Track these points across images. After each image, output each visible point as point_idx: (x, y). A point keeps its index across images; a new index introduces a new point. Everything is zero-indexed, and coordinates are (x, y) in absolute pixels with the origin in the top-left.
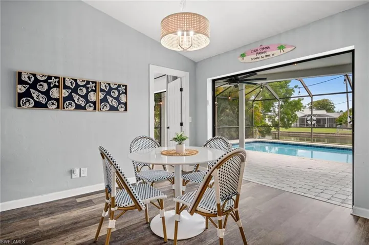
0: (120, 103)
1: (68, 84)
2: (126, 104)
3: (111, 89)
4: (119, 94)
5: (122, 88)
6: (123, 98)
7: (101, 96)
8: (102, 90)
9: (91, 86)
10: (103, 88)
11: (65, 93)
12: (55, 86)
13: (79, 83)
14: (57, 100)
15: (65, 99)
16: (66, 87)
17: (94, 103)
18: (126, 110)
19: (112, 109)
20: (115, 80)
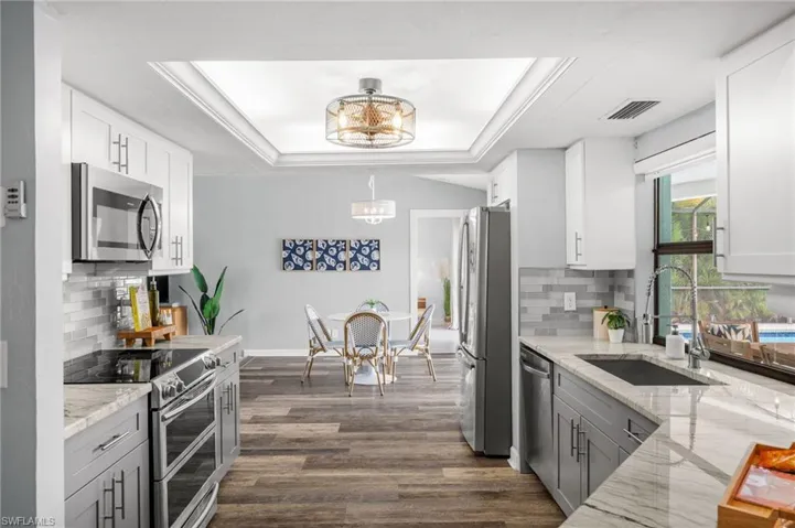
0: (371, 261)
1: (320, 246)
2: (378, 262)
3: (361, 246)
4: (371, 251)
5: (374, 244)
6: (375, 256)
7: (351, 254)
8: (352, 249)
9: (341, 245)
10: (353, 245)
11: (318, 255)
12: (310, 249)
13: (330, 244)
14: (311, 262)
15: (318, 261)
16: (318, 249)
17: (344, 263)
18: (379, 268)
19: (364, 268)
20: (365, 236)
